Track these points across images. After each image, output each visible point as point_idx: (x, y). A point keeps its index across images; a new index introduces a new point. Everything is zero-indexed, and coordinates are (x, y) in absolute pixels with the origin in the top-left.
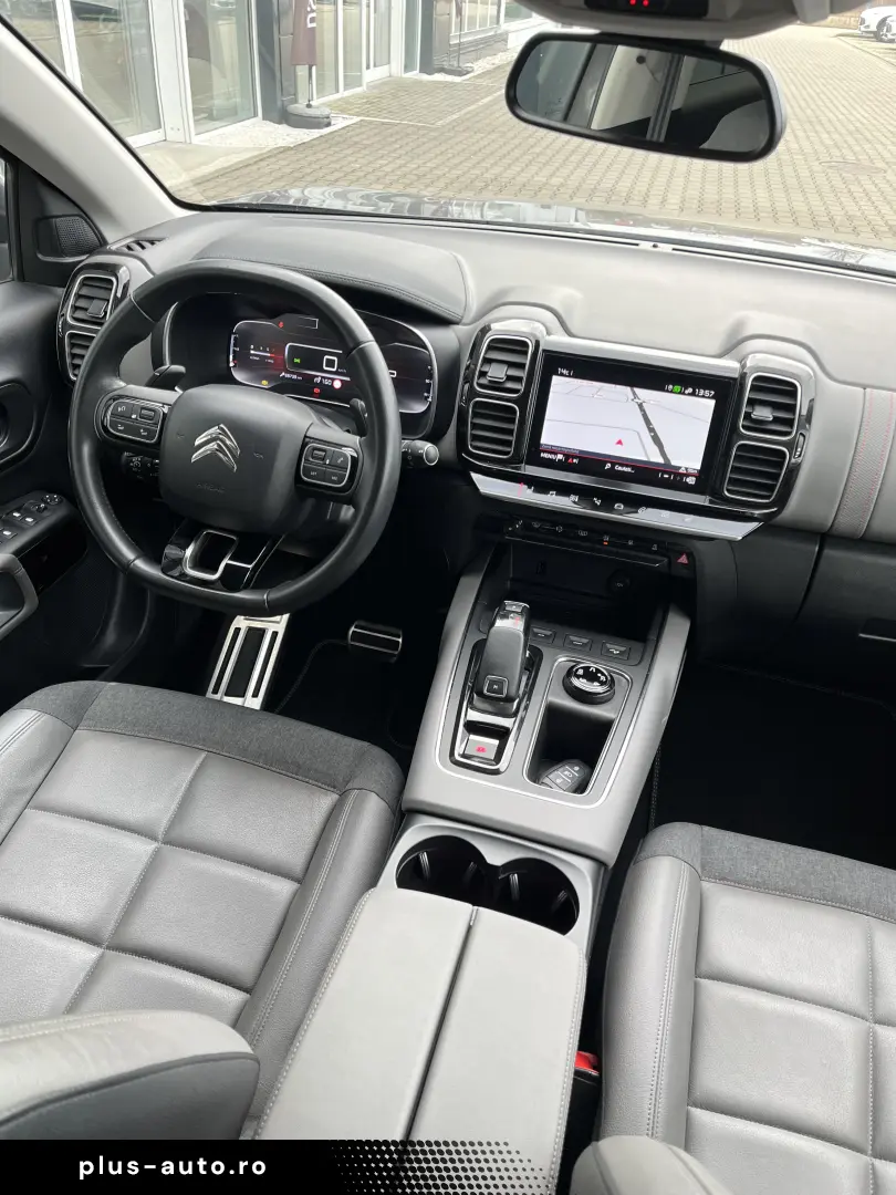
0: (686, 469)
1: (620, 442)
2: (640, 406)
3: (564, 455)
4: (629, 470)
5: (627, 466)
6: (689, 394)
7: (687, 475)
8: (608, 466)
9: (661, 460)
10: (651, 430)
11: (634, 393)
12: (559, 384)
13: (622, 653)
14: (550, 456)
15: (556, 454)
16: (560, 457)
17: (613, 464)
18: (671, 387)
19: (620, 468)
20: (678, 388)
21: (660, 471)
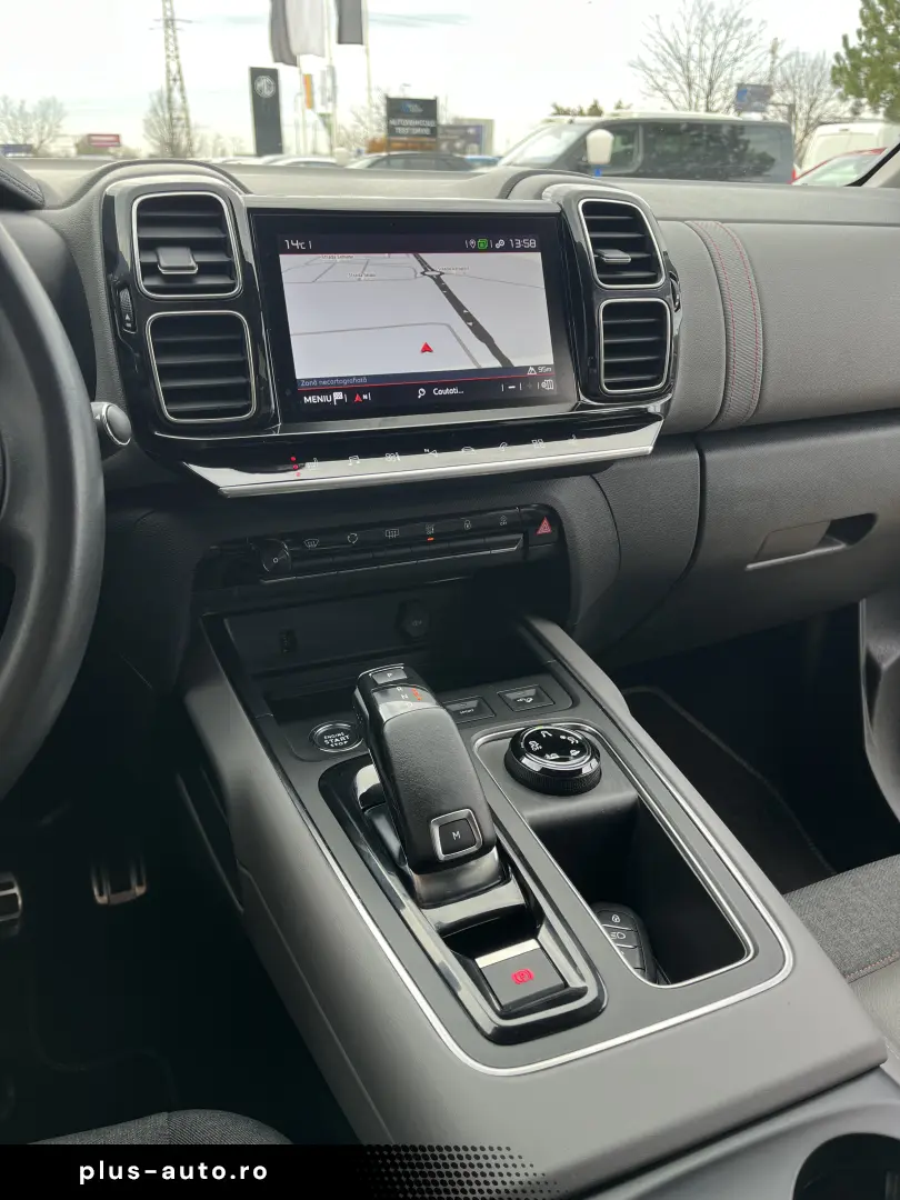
0: (536, 367)
1: (426, 349)
2: (438, 281)
3: (344, 390)
4: (454, 391)
5: (450, 386)
6: (502, 250)
7: (542, 377)
8: (422, 392)
9: (496, 364)
10: (468, 317)
11: (423, 263)
12: (295, 269)
13: (537, 697)
14: (321, 399)
15: (329, 392)
16: (338, 396)
17: (429, 388)
18: (472, 242)
19: (441, 392)
20: (483, 243)
21: (502, 381)
